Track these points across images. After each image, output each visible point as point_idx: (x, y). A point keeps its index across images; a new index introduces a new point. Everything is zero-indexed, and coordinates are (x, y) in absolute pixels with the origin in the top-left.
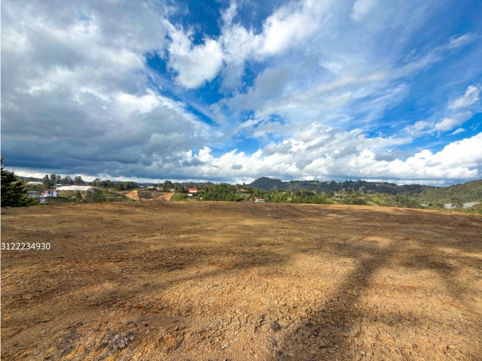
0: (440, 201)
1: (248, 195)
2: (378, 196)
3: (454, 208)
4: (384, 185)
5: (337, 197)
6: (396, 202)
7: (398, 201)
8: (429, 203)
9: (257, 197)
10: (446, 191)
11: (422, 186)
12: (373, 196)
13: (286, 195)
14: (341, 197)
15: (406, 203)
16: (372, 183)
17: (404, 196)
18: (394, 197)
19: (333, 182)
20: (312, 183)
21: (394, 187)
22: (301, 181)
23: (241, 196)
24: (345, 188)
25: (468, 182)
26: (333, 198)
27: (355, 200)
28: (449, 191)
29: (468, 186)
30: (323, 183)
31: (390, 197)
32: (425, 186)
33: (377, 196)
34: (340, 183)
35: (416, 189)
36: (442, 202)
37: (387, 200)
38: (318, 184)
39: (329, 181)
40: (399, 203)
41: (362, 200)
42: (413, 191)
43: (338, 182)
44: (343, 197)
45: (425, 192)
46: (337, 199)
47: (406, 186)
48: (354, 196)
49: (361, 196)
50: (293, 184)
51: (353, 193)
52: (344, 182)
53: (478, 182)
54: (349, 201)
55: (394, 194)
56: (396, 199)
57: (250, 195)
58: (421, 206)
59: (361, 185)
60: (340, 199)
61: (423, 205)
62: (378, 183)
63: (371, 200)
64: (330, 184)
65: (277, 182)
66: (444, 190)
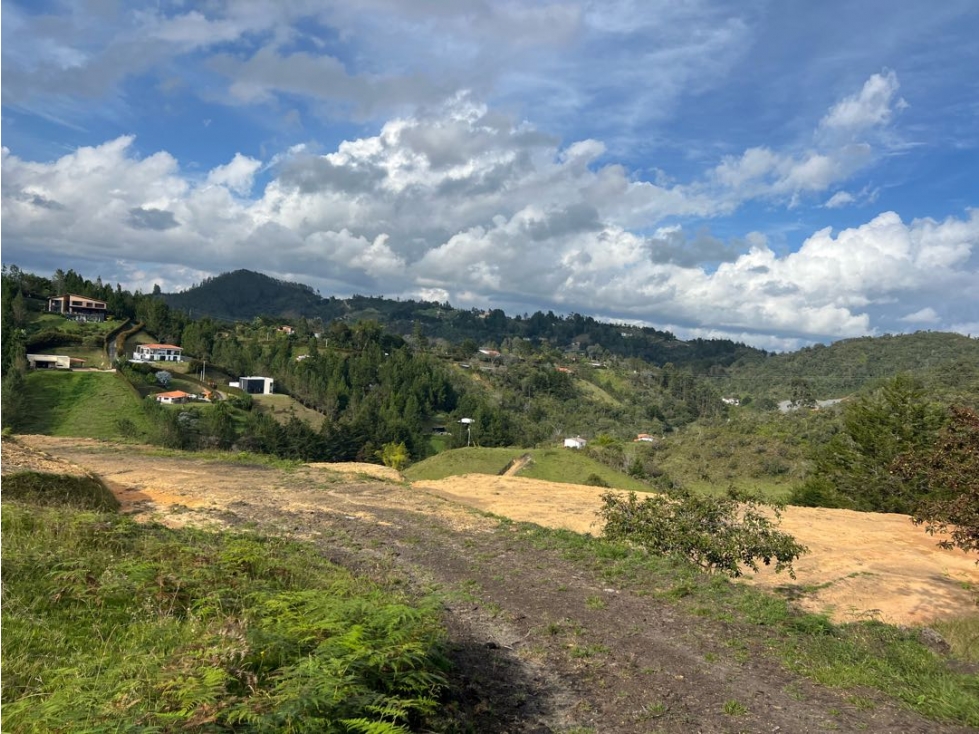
0: (771, 391)
1: (109, 325)
2: (615, 366)
3: (795, 408)
4: (641, 336)
5: (487, 360)
6: (659, 387)
7: (665, 384)
8: (743, 396)
9: (150, 334)
10: (788, 365)
11: (738, 345)
12: (602, 367)
13: (293, 337)
14: (499, 362)
15: (685, 392)
16: (611, 326)
17: (687, 372)
18: (657, 371)
19: (497, 314)
20: (427, 313)
21: (668, 345)
22: (390, 302)
23: (67, 327)
24: (529, 336)
25: (840, 342)
26: (470, 363)
27: (541, 374)
28: (796, 365)
29: (838, 352)
30: (465, 315)
31: (645, 373)
32: (743, 345)
33: (612, 367)
34: (518, 318)
35: (720, 355)
36: (775, 393)
37: (637, 380)
38: (449, 315)
39: (487, 310)
40: (667, 391)
41: (563, 377)
42: (712, 359)
43: (513, 317)
44: (506, 361)
45: (741, 364)
46: (483, 368)
47: (699, 343)
48: (540, 362)
49: (566, 363)
50: (361, 309)
51: (540, 352)
52: (530, 316)
53: (860, 344)
54: (521, 376)
55: (661, 364)
56: (662, 379)
57: (117, 325)
58: (723, 404)
59: (579, 331)
60: (494, 369)
61: (727, 401)
62: (628, 329)
63: (590, 379)
64: (486, 320)
65: (302, 297)
66: (784, 361)
